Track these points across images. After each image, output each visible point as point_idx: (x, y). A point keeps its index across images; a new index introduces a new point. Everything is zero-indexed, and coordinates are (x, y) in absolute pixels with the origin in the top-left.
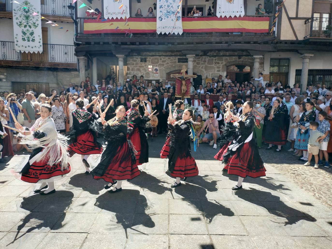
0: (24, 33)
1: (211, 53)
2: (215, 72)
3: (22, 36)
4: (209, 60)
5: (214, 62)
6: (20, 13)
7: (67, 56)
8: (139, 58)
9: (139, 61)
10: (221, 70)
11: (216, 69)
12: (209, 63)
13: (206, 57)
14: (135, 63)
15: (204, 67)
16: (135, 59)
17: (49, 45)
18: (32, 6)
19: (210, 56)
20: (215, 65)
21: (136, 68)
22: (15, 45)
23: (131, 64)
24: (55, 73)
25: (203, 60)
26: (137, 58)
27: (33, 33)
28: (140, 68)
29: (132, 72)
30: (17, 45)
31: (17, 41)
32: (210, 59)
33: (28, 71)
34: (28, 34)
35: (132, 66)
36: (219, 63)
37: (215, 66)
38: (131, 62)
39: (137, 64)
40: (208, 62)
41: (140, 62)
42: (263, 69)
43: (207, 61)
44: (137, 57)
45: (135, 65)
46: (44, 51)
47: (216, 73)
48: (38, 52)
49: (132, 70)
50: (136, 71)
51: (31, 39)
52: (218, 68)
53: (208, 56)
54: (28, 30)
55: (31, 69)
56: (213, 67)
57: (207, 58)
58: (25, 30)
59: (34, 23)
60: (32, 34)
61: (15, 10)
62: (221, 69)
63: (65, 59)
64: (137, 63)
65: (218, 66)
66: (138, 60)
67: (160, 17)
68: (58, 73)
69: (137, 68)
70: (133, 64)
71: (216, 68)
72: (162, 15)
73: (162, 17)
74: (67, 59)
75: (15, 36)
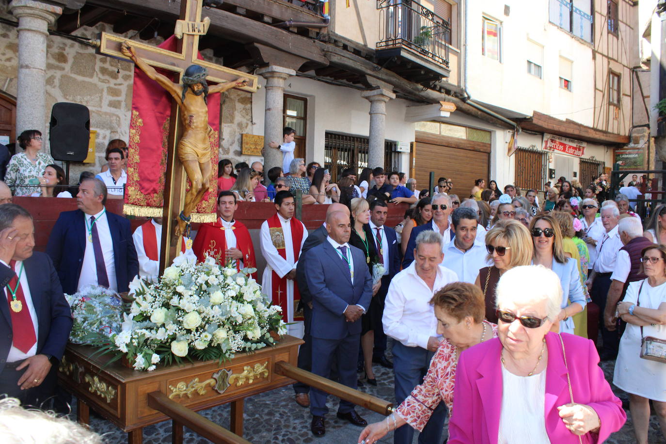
1: (86, 30)
2: (101, 107)
4: (78, 56)
5: (97, 68)
10: (123, 104)
11: (107, 98)
12: (78, 68)
13: (69, 42)
15: (57, 82)
19: (81, 43)
20: (103, 81)
25: (55, 50)
32: (81, 51)
36: (114, 75)
37: (100, 85)
40: (74, 63)
42: (249, 117)
43: (71, 60)
47: (106, 113)
52: (114, 92)
53: (75, 39)
56: (96, 85)
57: (72, 46)
62: (122, 98)
65: (112, 85)
71: (105, 93)
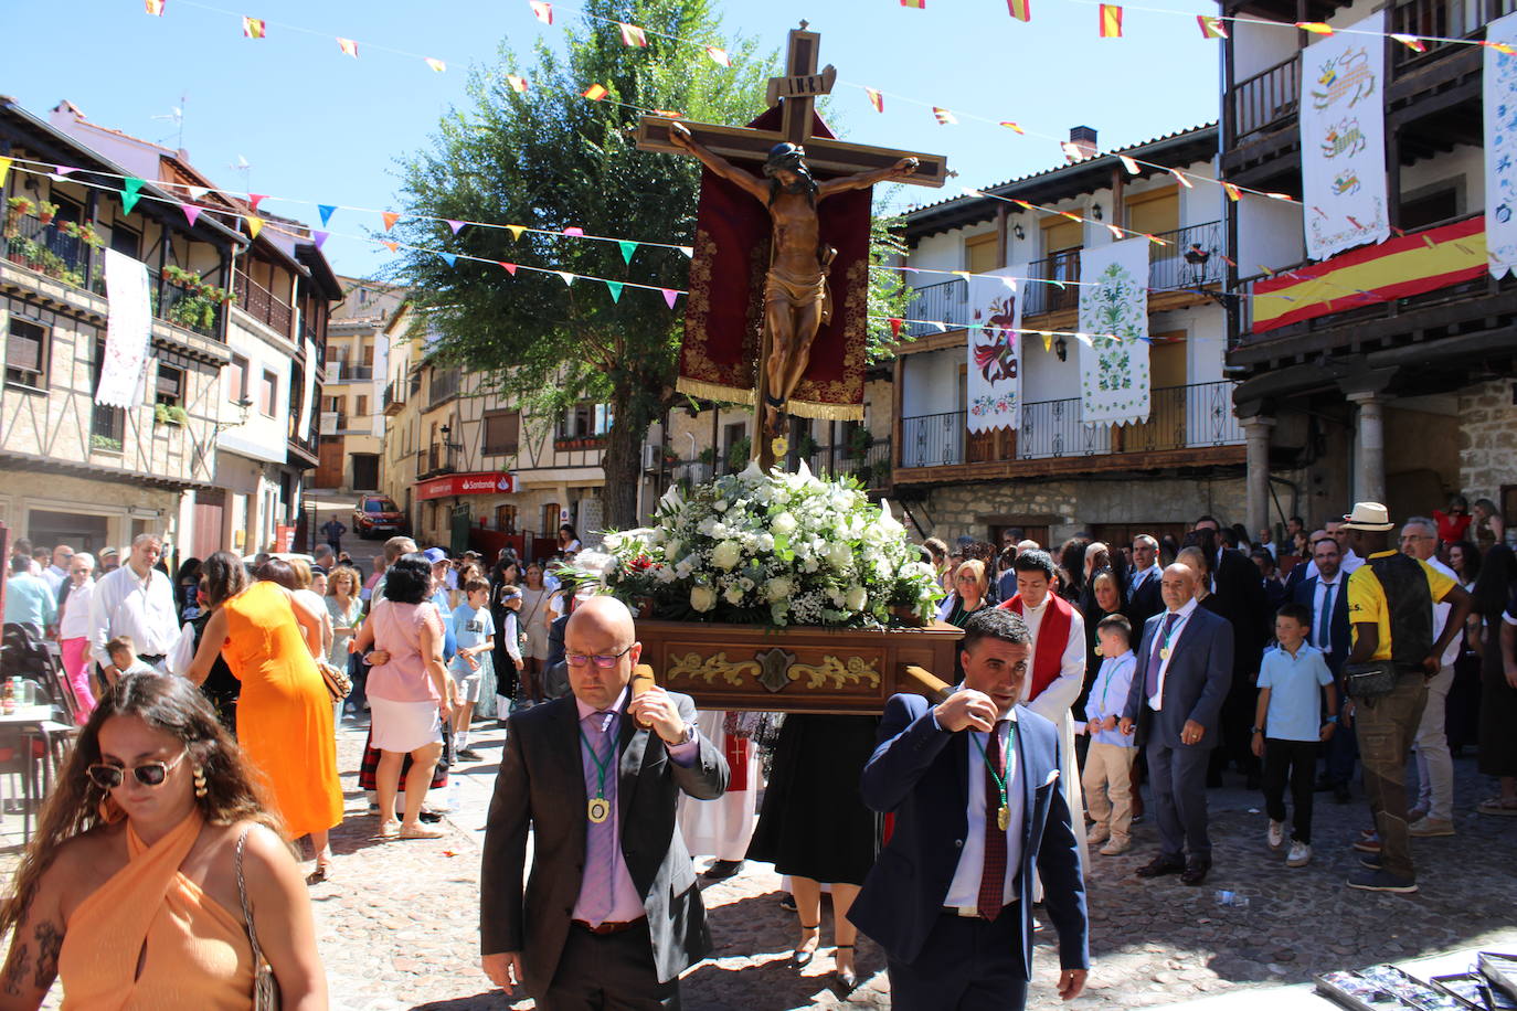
0: (1105, 365)
3: (1101, 376)
6: (1097, 304)
7: (1221, 419)
8: (1506, 386)
9: (1507, 399)
14: (1490, 410)
16: (1490, 393)
17: (1189, 389)
18: (1126, 276)
21: (1494, 435)
22: (1085, 409)
23: (1474, 418)
24: (1205, 485)
26: (1500, 390)
27: (1126, 359)
28: (1510, 431)
29: (1480, 453)
30: (1088, 405)
31: (1089, 394)
33: (1128, 484)
34: (1115, 368)
35: (1478, 425)
38: (1475, 407)
39: (1499, 414)
41: (1511, 402)
44: (1498, 383)
45: (1490, 422)
46: (1153, 414)
48: (1139, 420)
49: (1480, 444)
50: (1498, 446)
51: (1121, 382)
54: (1114, 354)
55: (1138, 479)
58: (1107, 353)
59: (1131, 328)
60: (1124, 363)
61: (1085, 301)
63: (1215, 433)
64: (1500, 411)
66: (1502, 397)
67: (1503, 206)
68: (1213, 484)
69: (1498, 432)
70: (1484, 418)
72: (1510, 197)
73: (1509, 205)
74: (1222, 433)
75: (1084, 380)
